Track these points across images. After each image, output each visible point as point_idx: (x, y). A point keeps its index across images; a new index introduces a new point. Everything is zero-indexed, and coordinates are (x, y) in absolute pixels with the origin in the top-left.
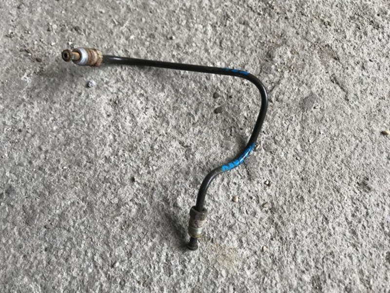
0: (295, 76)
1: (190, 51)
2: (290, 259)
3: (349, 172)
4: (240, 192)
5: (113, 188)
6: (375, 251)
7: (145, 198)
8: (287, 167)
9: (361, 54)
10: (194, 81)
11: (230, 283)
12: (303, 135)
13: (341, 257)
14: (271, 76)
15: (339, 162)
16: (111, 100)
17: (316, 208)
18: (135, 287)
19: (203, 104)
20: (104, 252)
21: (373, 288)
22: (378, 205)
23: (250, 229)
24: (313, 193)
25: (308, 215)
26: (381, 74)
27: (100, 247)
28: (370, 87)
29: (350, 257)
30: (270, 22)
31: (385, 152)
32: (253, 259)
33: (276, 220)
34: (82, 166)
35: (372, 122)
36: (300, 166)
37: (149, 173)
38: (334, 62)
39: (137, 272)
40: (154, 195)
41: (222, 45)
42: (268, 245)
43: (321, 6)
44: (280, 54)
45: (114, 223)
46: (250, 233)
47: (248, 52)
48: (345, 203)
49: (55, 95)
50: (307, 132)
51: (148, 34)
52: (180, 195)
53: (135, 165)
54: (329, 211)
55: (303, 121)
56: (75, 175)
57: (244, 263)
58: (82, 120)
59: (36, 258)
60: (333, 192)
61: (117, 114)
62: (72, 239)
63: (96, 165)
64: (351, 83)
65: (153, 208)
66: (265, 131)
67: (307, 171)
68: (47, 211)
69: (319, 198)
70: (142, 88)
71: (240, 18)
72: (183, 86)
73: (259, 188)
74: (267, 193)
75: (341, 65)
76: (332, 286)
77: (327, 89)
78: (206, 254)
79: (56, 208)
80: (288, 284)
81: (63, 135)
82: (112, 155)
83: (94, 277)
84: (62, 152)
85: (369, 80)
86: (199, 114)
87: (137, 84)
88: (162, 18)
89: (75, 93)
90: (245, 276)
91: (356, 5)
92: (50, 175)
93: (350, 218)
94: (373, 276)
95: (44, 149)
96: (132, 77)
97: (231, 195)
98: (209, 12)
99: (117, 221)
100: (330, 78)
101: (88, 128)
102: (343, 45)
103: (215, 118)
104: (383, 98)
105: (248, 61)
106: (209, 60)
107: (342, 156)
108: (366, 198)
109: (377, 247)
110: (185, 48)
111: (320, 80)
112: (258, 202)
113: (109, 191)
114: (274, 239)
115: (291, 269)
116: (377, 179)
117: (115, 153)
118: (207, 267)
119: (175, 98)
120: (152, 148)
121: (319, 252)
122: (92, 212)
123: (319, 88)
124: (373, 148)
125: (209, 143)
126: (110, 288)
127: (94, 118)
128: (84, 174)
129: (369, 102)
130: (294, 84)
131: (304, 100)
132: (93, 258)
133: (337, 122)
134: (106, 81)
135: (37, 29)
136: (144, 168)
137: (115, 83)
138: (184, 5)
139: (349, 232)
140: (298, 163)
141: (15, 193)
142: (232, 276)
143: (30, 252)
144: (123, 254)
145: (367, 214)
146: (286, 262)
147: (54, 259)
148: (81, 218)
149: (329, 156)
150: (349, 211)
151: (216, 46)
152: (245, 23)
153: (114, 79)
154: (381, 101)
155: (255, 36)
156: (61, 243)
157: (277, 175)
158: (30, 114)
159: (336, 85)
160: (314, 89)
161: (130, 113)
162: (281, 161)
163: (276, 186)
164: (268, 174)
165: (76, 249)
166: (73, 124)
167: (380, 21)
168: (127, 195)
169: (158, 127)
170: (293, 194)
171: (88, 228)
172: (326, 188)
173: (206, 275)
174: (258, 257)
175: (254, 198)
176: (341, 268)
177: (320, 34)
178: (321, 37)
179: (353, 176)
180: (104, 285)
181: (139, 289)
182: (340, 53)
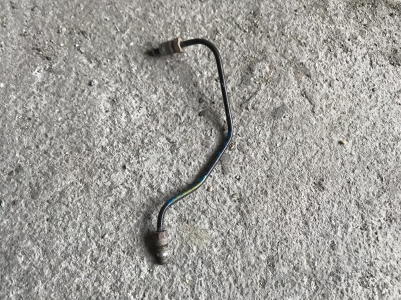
0: (271, 88)
1: (182, 59)
2: (251, 241)
3: (308, 174)
4: (214, 183)
5: (107, 173)
6: (322, 240)
7: (134, 184)
8: (256, 166)
9: (330, 73)
10: (183, 87)
11: (199, 257)
12: (272, 140)
13: (293, 242)
14: (250, 87)
15: (301, 165)
16: (110, 98)
17: (277, 201)
18: (120, 255)
19: (190, 107)
20: (96, 225)
21: (317, 269)
22: (329, 202)
23: (219, 214)
24: (276, 189)
25: (269, 206)
26: (345, 92)
27: (93, 222)
28: (334, 103)
29: (301, 243)
30: (254, 39)
31: (340, 159)
32: (220, 239)
33: (242, 208)
34: (82, 153)
35: (332, 133)
36: (267, 166)
37: (138, 162)
38: (306, 78)
39: (123, 243)
40: (142, 182)
41: (210, 57)
42: (233, 229)
43: (299, 28)
44: (259, 68)
45: (106, 202)
46: (220, 218)
47: (232, 65)
48: (302, 199)
49: (61, 90)
50: (276, 137)
51: (146, 42)
52: (164, 182)
53: (127, 156)
54: (287, 205)
55: (274, 128)
56: (75, 160)
57: (212, 241)
58: (84, 114)
59: (39, 226)
60: (293, 189)
61: (114, 110)
62: (70, 213)
63: (94, 153)
64: (318, 97)
65: (140, 192)
66: (240, 134)
67: (272, 170)
68: (50, 189)
69: (281, 193)
70: (137, 89)
71: (228, 34)
72: (173, 91)
73: (231, 181)
74: (237, 186)
75: (312, 82)
76: (283, 264)
77: (297, 102)
78: (181, 232)
79: (57, 186)
80: (248, 261)
81: (66, 125)
82: (108, 145)
83: (87, 245)
84: (65, 140)
85: (334, 97)
86: (185, 115)
87: (134, 86)
88: (159, 29)
89: (79, 90)
90: (213, 252)
91: (330, 29)
92: (54, 158)
93: (305, 211)
94: (318, 259)
95: (49, 136)
96: (129, 80)
97: (206, 186)
98: (201, 26)
99: (109, 200)
100: (301, 92)
101: (89, 120)
102: (315, 64)
103: (199, 120)
104: (344, 113)
105: (231, 72)
106: (198, 69)
107: (304, 160)
108: (320, 196)
109: (324, 237)
110: (177, 57)
111: (292, 93)
112: (229, 193)
113: (104, 175)
114: (239, 224)
115: (251, 249)
116: (331, 181)
117: (111, 144)
118: (181, 243)
119: (166, 100)
120: (142, 142)
121: (276, 237)
122: (88, 191)
123: (290, 100)
124: (330, 155)
125: (192, 140)
126: (100, 254)
127: (94, 112)
128: (83, 160)
129: (332, 115)
130: (269, 96)
131: (276, 110)
132: (86, 230)
133: (302, 130)
134: (107, 81)
135: (48, 30)
136: (134, 158)
137: (115, 83)
138: (180, 18)
139: (303, 223)
140: (265, 163)
141: (23, 172)
142: (201, 252)
143: (34, 221)
144: (112, 228)
145: (319, 209)
146: (247, 243)
147: (54, 228)
148: (78, 196)
149: (293, 159)
150: (305, 205)
151: (204, 57)
152: (232, 39)
153: (114, 80)
154: (342, 115)
155: (240, 51)
156: (60, 216)
157: (246, 172)
158: (39, 105)
159: (305, 99)
160: (286, 101)
161: (125, 110)
162: (251, 160)
163: (245, 181)
164: (239, 170)
165: (73, 221)
166: (76, 117)
167: (349, 45)
168: (119, 179)
169: (149, 124)
170: (259, 188)
171: (84, 205)
172: (287, 185)
173: (180, 250)
174: (224, 238)
175: (226, 189)
176: (292, 251)
177: (297, 53)
178: (297, 56)
179: (311, 177)
180: (95, 252)
181: (123, 257)
182: (312, 71)
